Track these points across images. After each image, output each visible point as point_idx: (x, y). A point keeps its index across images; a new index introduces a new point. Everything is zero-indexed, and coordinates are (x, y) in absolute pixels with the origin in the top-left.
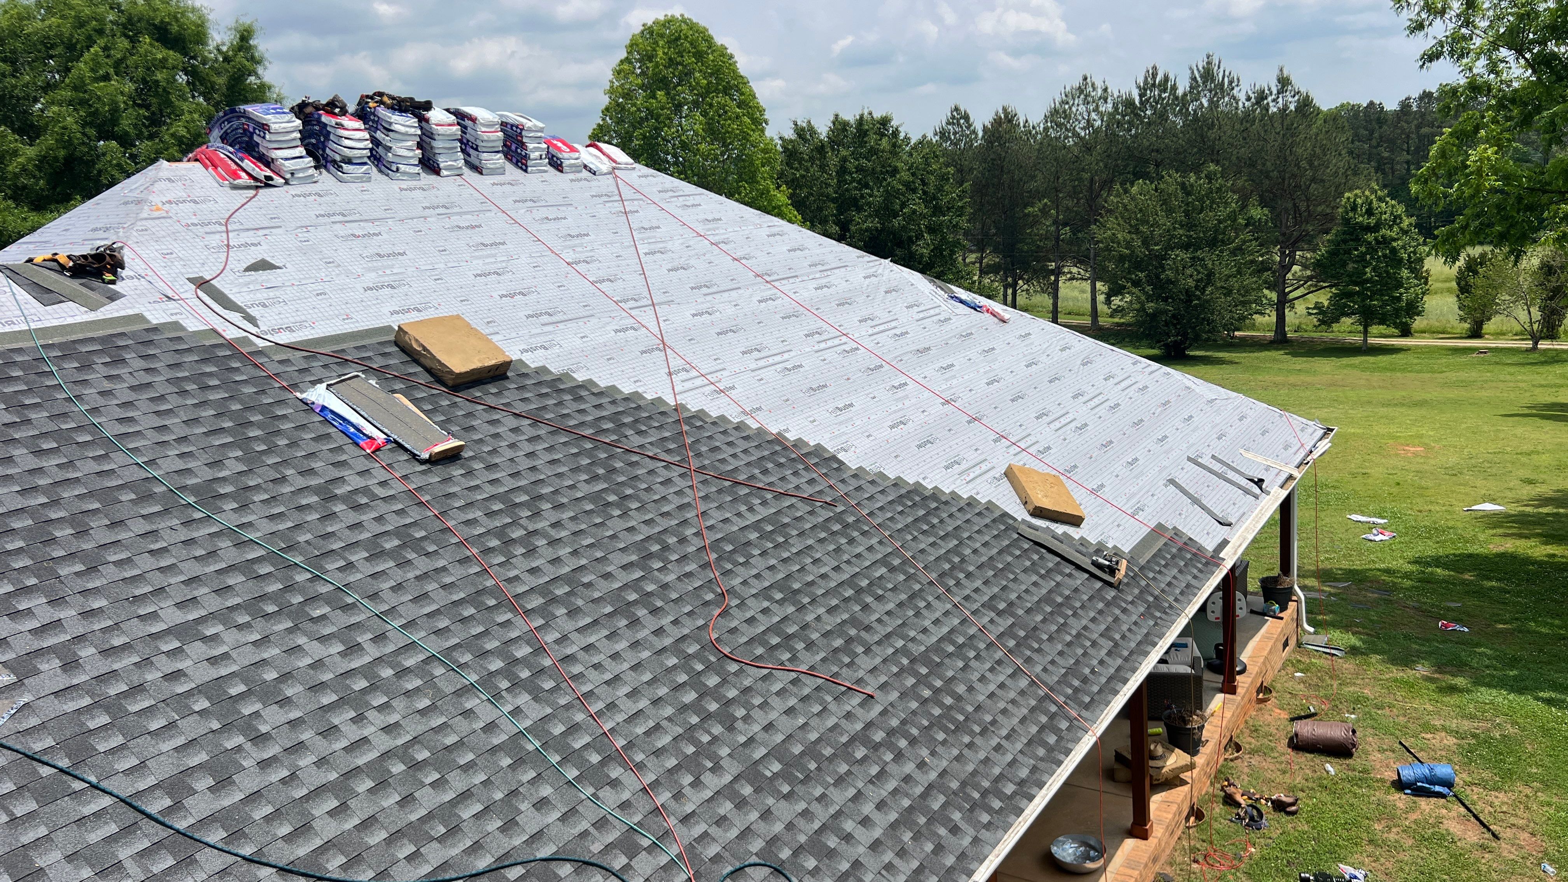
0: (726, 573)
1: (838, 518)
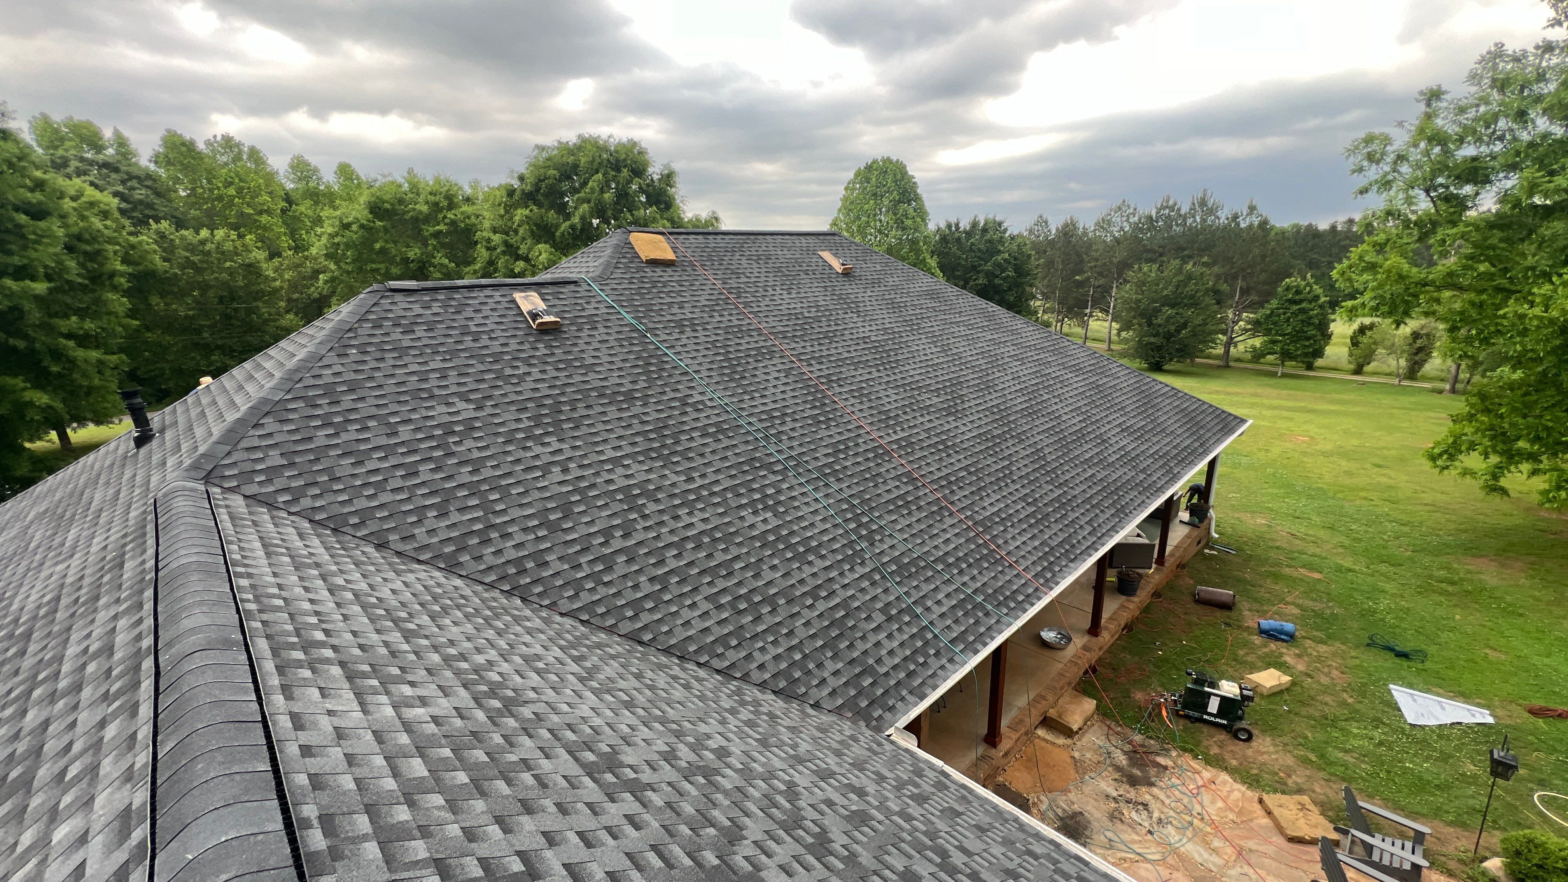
0: (878, 465)
1: (943, 442)
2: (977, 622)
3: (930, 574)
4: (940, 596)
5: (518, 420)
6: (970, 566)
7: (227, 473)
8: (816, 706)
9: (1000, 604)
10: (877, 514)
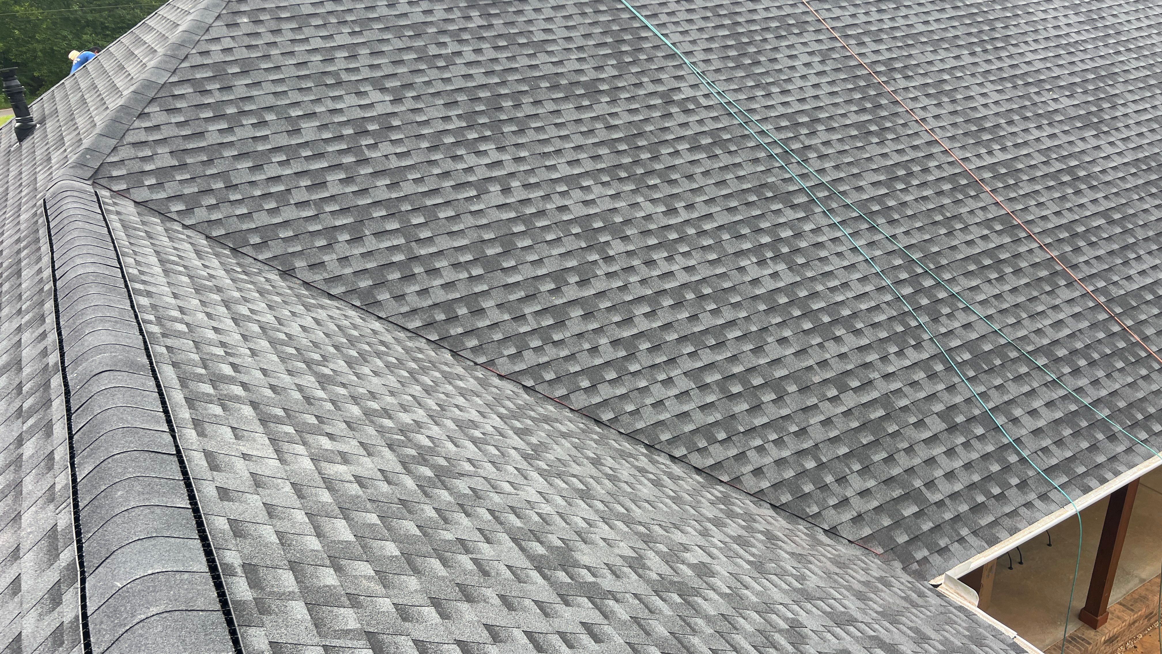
2: (1094, 448)
3: (1024, 370)
4: (1037, 404)
5: (446, 119)
6: (1092, 363)
7: (115, 173)
8: (832, 532)
9: (1136, 424)
10: (947, 276)
